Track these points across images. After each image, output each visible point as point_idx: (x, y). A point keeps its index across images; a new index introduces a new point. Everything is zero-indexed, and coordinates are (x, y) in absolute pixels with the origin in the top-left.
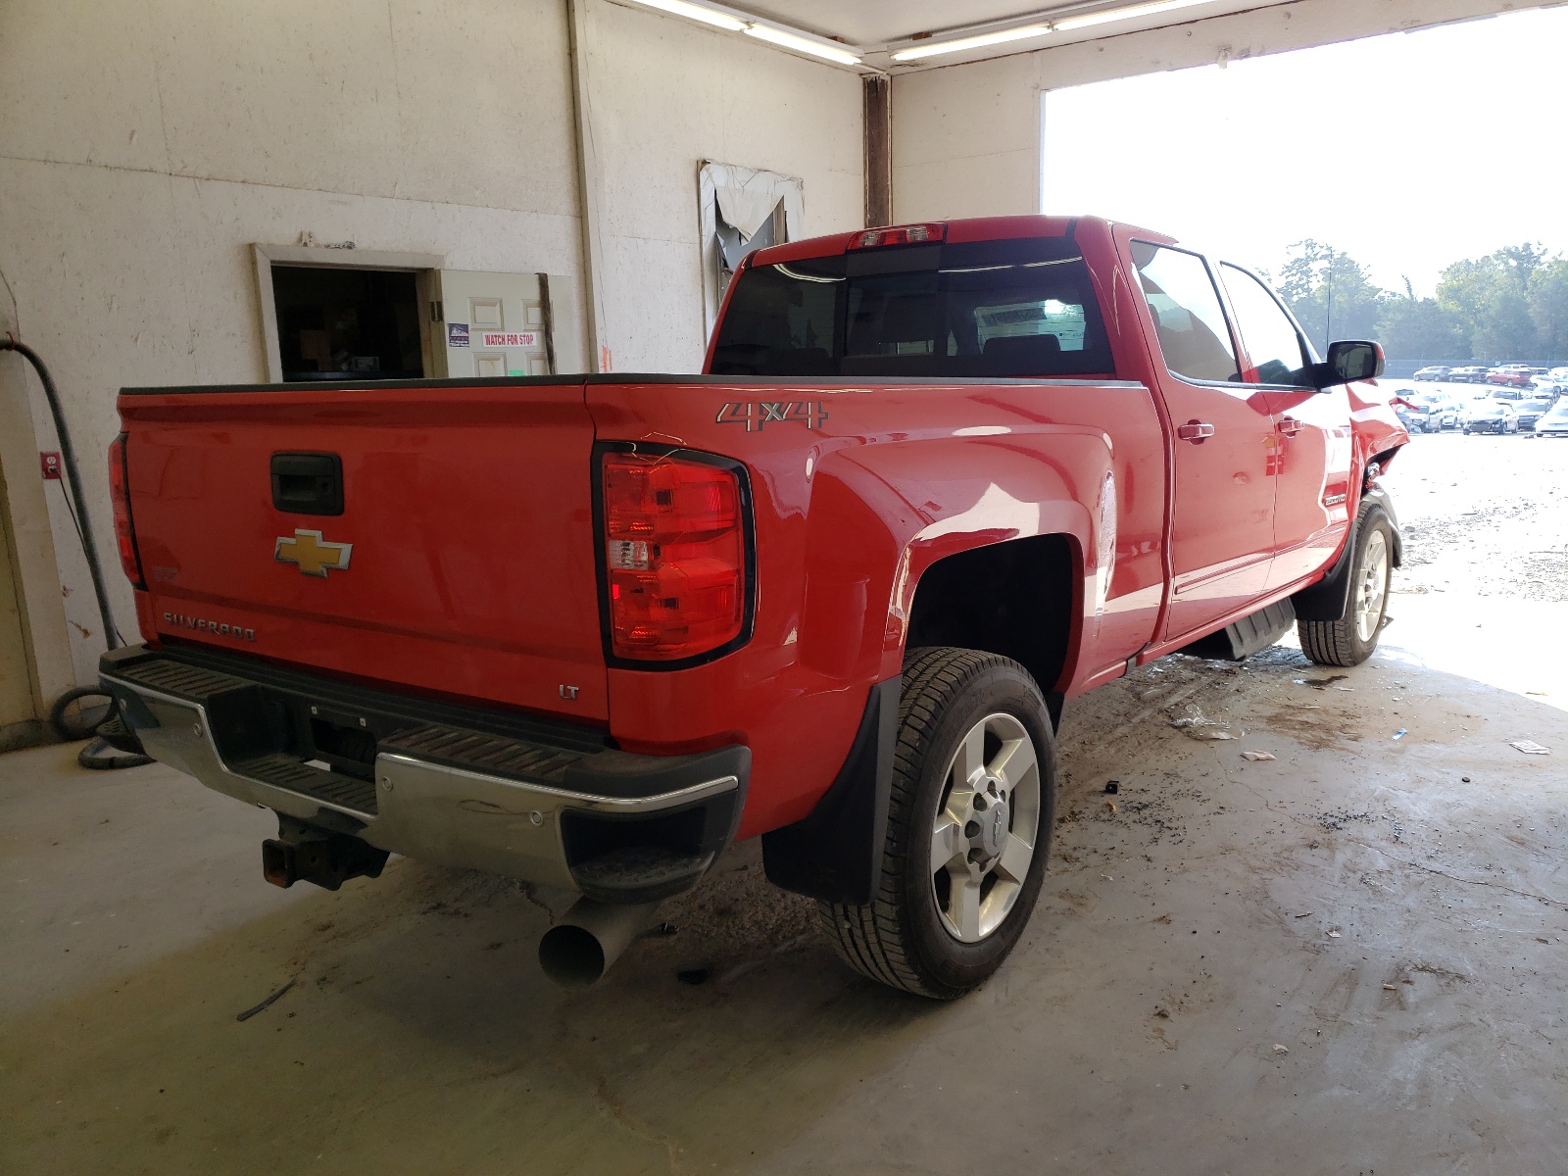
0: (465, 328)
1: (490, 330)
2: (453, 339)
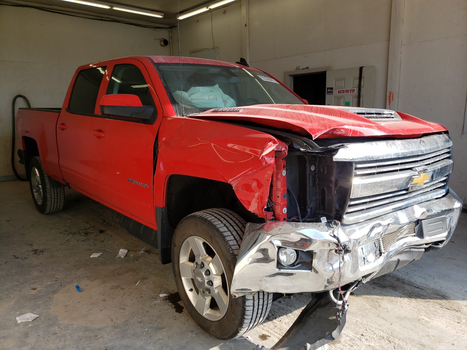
0: (332, 89)
1: (340, 89)
2: (328, 92)
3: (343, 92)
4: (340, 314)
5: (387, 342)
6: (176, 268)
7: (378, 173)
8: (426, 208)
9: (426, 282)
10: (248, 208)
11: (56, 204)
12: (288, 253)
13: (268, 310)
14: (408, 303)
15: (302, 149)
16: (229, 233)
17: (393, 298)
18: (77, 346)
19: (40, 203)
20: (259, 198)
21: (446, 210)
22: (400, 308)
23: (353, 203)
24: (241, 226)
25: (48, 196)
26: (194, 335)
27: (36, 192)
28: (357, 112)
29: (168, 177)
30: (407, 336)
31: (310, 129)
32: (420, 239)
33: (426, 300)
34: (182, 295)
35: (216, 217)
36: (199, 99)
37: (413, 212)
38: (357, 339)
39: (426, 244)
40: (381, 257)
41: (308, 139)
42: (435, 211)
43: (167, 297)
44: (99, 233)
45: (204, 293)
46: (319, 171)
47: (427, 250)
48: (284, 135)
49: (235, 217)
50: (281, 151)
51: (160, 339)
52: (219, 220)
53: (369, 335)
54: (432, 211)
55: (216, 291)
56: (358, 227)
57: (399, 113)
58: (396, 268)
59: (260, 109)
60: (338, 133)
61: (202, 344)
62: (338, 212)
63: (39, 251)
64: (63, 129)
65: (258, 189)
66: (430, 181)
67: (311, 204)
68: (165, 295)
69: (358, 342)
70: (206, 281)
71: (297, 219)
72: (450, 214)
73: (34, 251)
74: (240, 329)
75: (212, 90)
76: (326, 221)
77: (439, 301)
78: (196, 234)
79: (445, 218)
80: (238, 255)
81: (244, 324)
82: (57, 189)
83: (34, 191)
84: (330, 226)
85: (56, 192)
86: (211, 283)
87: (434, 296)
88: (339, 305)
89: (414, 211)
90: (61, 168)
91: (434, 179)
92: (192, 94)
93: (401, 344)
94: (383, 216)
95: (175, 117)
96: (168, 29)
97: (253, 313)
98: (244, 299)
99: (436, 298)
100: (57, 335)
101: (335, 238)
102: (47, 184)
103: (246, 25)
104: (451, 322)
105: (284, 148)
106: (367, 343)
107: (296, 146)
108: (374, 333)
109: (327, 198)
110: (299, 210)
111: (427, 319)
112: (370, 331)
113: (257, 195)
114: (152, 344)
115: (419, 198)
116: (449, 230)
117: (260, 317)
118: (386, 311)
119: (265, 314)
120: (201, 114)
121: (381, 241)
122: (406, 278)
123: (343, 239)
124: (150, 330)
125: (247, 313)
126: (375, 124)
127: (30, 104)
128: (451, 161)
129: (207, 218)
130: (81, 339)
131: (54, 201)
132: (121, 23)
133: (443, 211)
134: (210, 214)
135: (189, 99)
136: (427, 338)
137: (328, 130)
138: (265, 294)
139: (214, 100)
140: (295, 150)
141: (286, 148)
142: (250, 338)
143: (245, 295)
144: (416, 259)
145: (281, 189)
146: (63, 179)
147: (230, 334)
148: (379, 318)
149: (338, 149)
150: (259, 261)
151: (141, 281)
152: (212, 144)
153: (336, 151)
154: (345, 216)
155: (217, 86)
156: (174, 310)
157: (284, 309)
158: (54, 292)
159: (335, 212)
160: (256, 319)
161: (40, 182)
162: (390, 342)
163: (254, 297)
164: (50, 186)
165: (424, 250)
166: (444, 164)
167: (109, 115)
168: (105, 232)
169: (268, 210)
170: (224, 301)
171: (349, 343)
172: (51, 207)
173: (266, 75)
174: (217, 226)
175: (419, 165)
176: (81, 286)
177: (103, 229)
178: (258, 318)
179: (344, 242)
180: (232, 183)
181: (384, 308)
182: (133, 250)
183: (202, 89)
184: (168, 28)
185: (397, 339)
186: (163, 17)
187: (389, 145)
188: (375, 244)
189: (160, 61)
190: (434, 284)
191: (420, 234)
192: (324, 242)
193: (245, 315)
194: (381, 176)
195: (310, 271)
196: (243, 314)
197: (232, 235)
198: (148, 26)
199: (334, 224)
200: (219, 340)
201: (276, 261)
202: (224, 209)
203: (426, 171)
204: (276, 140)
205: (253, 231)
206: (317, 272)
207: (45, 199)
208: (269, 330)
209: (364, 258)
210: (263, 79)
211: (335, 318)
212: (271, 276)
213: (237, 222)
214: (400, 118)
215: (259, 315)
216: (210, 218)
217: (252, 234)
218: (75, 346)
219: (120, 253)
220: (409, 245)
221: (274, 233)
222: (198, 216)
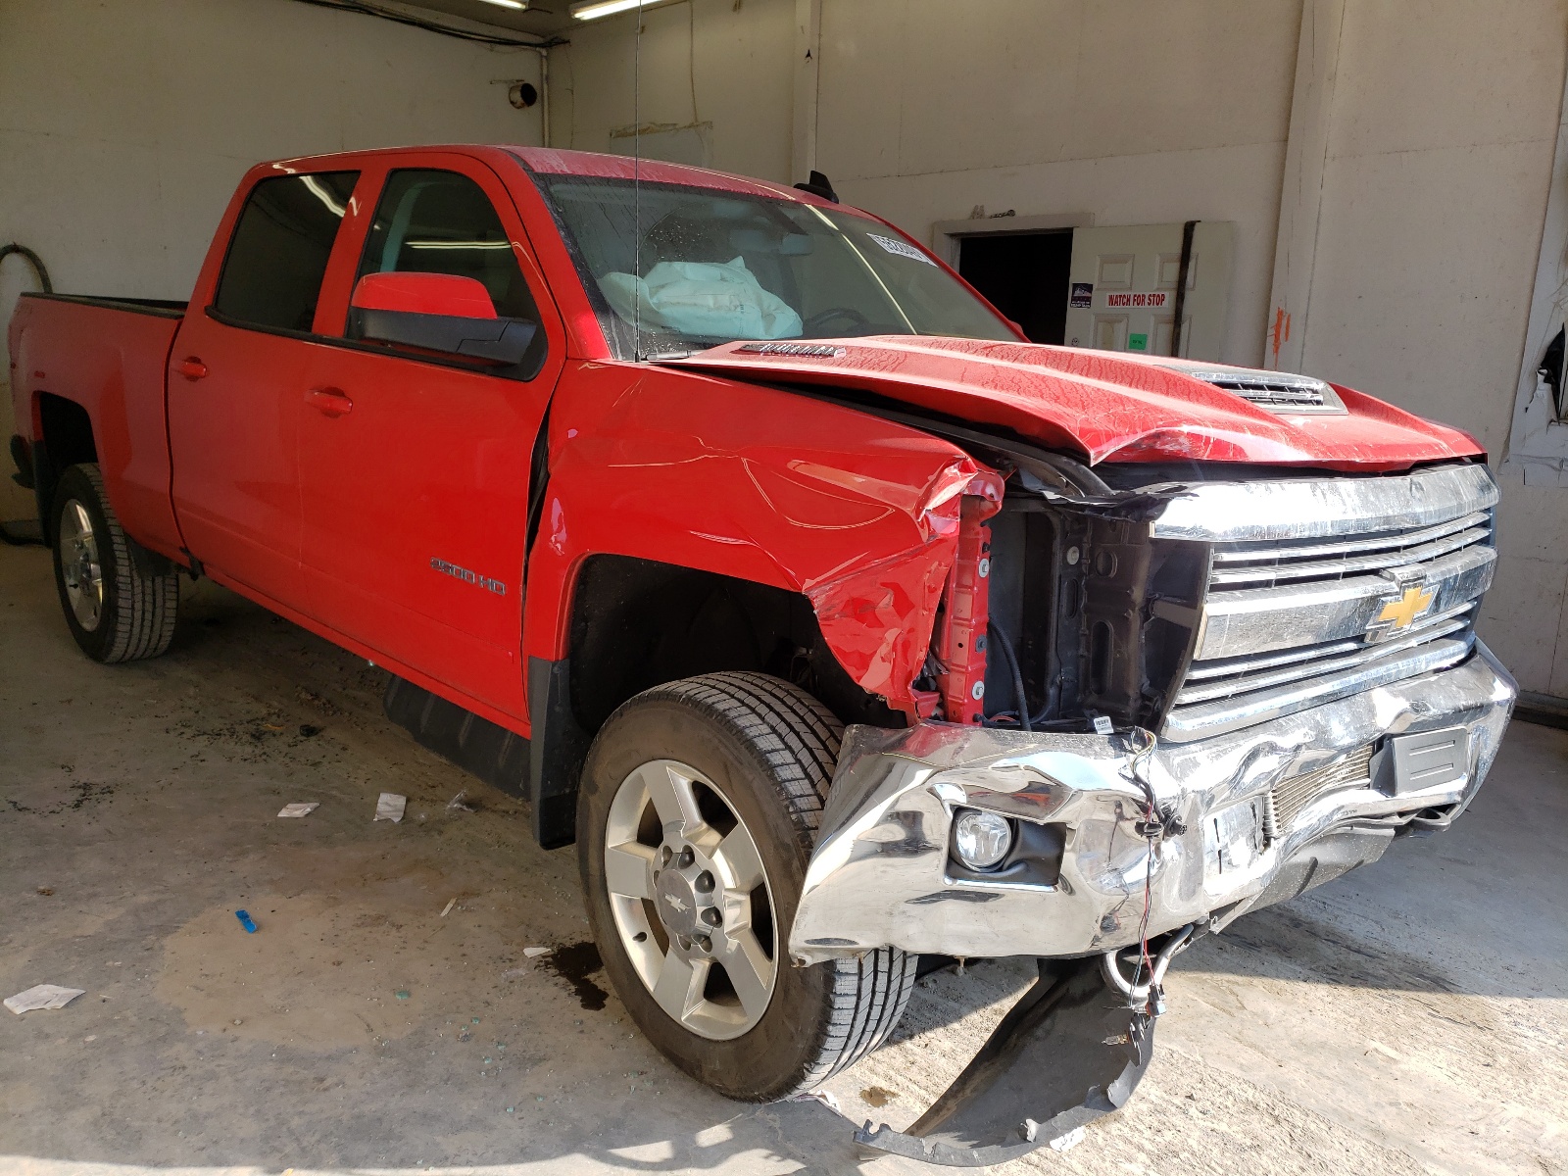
0: (1089, 288)
1: (1115, 290)
2: (1074, 299)
3: (1125, 300)
4: (1141, 1027)
5: (1269, 1120)
6: (593, 863)
7: (1281, 582)
8: (1408, 700)
9: (1382, 934)
10: (859, 678)
11: (147, 630)
12: (985, 827)
13: (901, 1009)
14: (1330, 999)
15: (1050, 495)
16: (788, 757)
17: (1282, 982)
18: (258, 1111)
19: (88, 626)
20: (899, 647)
21: (1468, 709)
22: (1307, 1014)
23: (1198, 674)
24: (823, 734)
25: (121, 603)
26: (648, 1085)
27: (75, 586)
28: (1214, 378)
29: (581, 561)
30: (1329, 1102)
31: (1083, 432)
32: (1383, 798)
33: (1383, 992)
34: (606, 951)
35: (742, 702)
36: (684, 304)
37: (1371, 710)
38: (1173, 1109)
39: (1401, 814)
40: (1269, 850)
41: (1074, 464)
42: (1436, 711)
43: (550, 959)
44: (302, 734)
45: (688, 947)
46: (1092, 567)
47: (1400, 830)
48: (993, 443)
49: (802, 703)
50: (982, 498)
51: (535, 1096)
52: (753, 710)
53: (1212, 1099)
54: (1428, 710)
55: (733, 943)
56: (1207, 752)
57: (1338, 390)
58: (1303, 886)
59: (906, 354)
60: (1167, 447)
61: (675, 1114)
62: (1147, 703)
63: (98, 790)
64: (193, 378)
65: (897, 618)
66: (1429, 613)
67: (1061, 673)
68: (542, 950)
69: (1178, 1120)
70: (700, 910)
71: (1012, 720)
72: (1480, 722)
73: (80, 787)
74: (807, 1070)
75: (726, 274)
76: (1112, 731)
77: (1425, 996)
78: (670, 755)
79: (1463, 733)
80: (817, 828)
81: (825, 1053)
82: (153, 581)
83: (70, 581)
84: (1122, 748)
85: (149, 591)
86: (715, 916)
87: (1411, 980)
88: (1136, 1001)
89: (1374, 706)
90: (180, 510)
91: (1442, 608)
92: (663, 287)
93: (1312, 1129)
94: (1280, 720)
95: (610, 361)
96: (538, 49)
97: (854, 1019)
98: (829, 970)
99: (1417, 987)
100: (187, 1071)
101: (1137, 785)
102: (120, 562)
103: (809, 55)
104: (1465, 1062)
105: (992, 489)
106: (1205, 1124)
107: (1030, 484)
108: (1225, 1090)
109: (1112, 654)
110: (1021, 692)
111: (1392, 1053)
112: (1214, 1086)
113: (891, 635)
114: (510, 1110)
115: (1391, 666)
116: (1473, 771)
117: (874, 1032)
118: (1261, 1022)
119: (890, 1021)
120: (699, 357)
121: (1271, 800)
122: (1321, 918)
123: (1165, 790)
124: (501, 1063)
125: (836, 1016)
126: (1278, 422)
127: (52, 281)
128: (1489, 554)
129: (713, 703)
130: (268, 1089)
131: (143, 620)
132: (379, 18)
133: (1460, 711)
134: (723, 691)
135: (653, 302)
136: (1394, 1110)
137: (1140, 435)
138: (895, 956)
139: (733, 308)
140: (1026, 494)
141: (997, 488)
142: (833, 1101)
143: (834, 958)
144: (1368, 861)
145: (970, 621)
146: (181, 549)
147: (772, 1085)
148: (1239, 1046)
149: (1167, 501)
150: (888, 849)
151: (457, 904)
152: (744, 460)
153: (1159, 504)
154: (1171, 717)
155: (739, 261)
156: (577, 1001)
157: (936, 1009)
158: (165, 930)
159: (1139, 702)
160: (861, 1038)
161: (93, 553)
162: (1278, 1122)
163: (860, 965)
164: (131, 570)
165: (1392, 832)
166: (1473, 562)
167: (383, 342)
168: (320, 734)
169: (922, 685)
170: (758, 977)
171: (1148, 1120)
172: (129, 641)
173: (893, 233)
174: (747, 731)
175: (1402, 562)
176: (256, 913)
177: (315, 721)
178: (868, 1035)
179: (1165, 801)
180: (813, 594)
181: (1255, 1014)
182: (422, 799)
183: (692, 271)
184: (537, 45)
185: (1298, 1113)
186: (524, 7)
187: (1318, 492)
188: (1253, 808)
189: (552, 167)
190: (1406, 941)
191: (1386, 783)
192: (1099, 797)
193: (829, 1023)
194: (1288, 593)
195: (1052, 889)
196: (825, 1020)
197: (798, 761)
198: (469, 33)
199: (1136, 742)
200: (732, 1101)
201: (945, 850)
202: (763, 676)
203: (1422, 581)
204: (969, 459)
205: (872, 750)
206: (1072, 892)
207: (110, 610)
208: (892, 1073)
209: (1220, 852)
210: (885, 246)
211: (1122, 1040)
212: (921, 900)
213: (810, 719)
214: (1341, 407)
215: (872, 1025)
216: (724, 704)
217: (865, 759)
218: (252, 1110)
219: (381, 807)
220: (1349, 815)
221: (946, 762)
222: (681, 696)
